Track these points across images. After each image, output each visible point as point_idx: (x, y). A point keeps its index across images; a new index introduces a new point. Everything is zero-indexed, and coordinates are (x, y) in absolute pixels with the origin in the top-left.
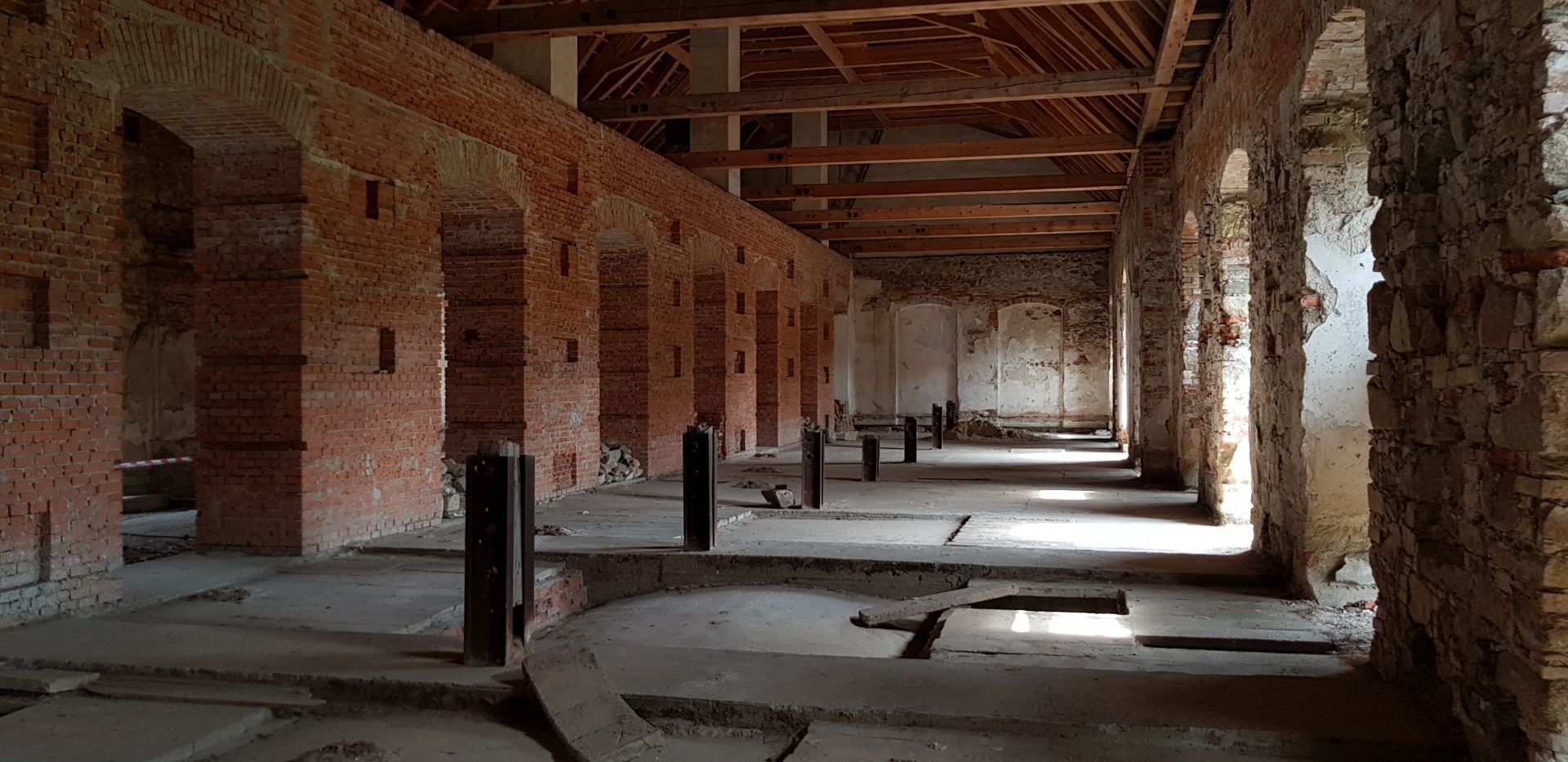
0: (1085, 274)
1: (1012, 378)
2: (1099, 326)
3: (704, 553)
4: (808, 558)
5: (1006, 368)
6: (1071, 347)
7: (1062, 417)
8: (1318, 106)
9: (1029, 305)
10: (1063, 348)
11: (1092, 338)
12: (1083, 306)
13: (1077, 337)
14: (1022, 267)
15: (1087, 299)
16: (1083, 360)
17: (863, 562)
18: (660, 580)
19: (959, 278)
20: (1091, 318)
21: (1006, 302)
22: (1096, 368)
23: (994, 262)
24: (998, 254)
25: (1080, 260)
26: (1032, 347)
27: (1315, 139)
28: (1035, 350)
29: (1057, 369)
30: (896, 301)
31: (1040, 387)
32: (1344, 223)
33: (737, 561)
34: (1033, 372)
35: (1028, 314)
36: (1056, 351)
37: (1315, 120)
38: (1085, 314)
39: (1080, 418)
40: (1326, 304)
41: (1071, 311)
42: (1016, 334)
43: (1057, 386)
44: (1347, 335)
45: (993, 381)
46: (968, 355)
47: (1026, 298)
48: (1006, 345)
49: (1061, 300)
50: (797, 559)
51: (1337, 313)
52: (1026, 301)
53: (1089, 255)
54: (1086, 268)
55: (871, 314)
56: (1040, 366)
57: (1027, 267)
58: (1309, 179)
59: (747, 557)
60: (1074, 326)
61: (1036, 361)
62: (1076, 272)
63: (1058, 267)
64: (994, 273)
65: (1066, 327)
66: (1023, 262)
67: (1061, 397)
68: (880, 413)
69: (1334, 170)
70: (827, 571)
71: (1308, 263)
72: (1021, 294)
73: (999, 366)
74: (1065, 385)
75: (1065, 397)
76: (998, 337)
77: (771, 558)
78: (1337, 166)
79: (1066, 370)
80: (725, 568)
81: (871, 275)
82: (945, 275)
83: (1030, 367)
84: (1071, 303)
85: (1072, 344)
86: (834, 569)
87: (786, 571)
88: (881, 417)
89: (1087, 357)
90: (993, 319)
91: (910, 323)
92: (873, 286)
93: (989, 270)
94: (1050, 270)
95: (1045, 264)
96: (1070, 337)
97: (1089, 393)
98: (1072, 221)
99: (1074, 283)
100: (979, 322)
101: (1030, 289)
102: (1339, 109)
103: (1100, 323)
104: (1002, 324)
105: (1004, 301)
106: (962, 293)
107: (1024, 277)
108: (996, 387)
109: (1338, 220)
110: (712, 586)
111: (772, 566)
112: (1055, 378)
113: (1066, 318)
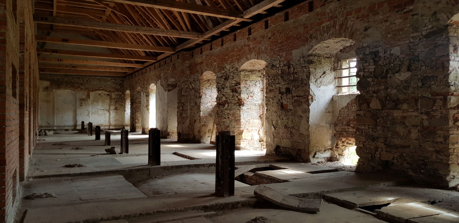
0: (117, 84)
1: (94, 114)
2: (121, 99)
3: (159, 166)
4: (192, 164)
5: (92, 111)
6: (113, 105)
7: (110, 126)
8: (311, 55)
9: (100, 92)
10: (110, 105)
11: (119, 102)
12: (116, 93)
13: (114, 102)
14: (98, 80)
15: (117, 91)
16: (116, 109)
17: (207, 164)
18: (149, 175)
19: (77, 82)
20: (118, 97)
21: (93, 91)
22: (120, 111)
23: (89, 78)
24: (90, 76)
25: (115, 79)
26: (101, 105)
27: (311, 62)
28: (101, 106)
29: (108, 111)
30: (55, 89)
31: (103, 117)
32: (316, 81)
33: (173, 167)
34: (101, 112)
35: (99, 94)
36: (108, 106)
37: (311, 58)
38: (117, 95)
39: (115, 126)
40: (313, 98)
41: (113, 94)
42: (96, 100)
43: (108, 117)
44: (317, 105)
45: (88, 115)
46: (80, 107)
47: (99, 90)
48: (92, 104)
49: (110, 91)
50: (190, 165)
51: (315, 100)
52: (99, 91)
53: (118, 78)
54: (117, 82)
55: (46, 93)
56: (103, 110)
57: (99, 80)
58: (310, 70)
59: (175, 166)
60: (114, 99)
61: (102, 109)
62: (114, 83)
63: (109, 81)
64: (89, 81)
65: (111, 99)
66: (99, 79)
67: (109, 120)
68: (49, 125)
69: (314, 69)
70: (198, 167)
71: (310, 89)
72: (97, 88)
73: (90, 110)
74: (111, 116)
75: (111, 120)
76: (90, 101)
77: (182, 166)
78: (315, 68)
79: (111, 112)
80: (169, 170)
81: (46, 79)
82: (72, 81)
83: (100, 111)
84: (113, 92)
85: (113, 104)
86: (199, 167)
87: (187, 169)
88: (49, 127)
89: (117, 108)
90: (88, 96)
91: (60, 96)
92: (46, 83)
93: (87, 81)
94: (107, 82)
95: (105, 80)
96: (112, 102)
97: (118, 118)
98: (115, 68)
99: (114, 86)
100: (84, 97)
101: (100, 87)
102: (315, 56)
103: (121, 98)
104: (91, 97)
105: (92, 90)
106: (78, 87)
107: (98, 83)
108: (89, 117)
109: (315, 80)
110: (166, 176)
111: (183, 168)
112: (107, 114)
113: (111, 96)
